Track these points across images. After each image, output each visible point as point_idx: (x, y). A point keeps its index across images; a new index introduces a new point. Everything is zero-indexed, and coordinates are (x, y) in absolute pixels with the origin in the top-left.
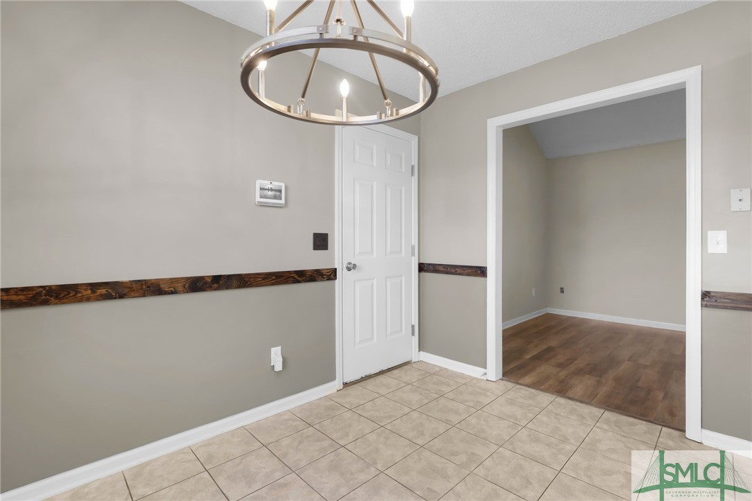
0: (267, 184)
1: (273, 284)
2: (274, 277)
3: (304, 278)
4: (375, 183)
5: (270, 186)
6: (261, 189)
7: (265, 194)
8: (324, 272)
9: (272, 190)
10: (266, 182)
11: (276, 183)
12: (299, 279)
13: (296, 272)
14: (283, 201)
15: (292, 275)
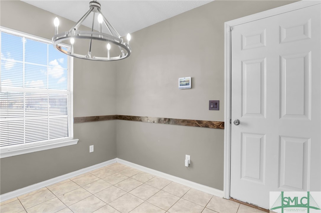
0: (183, 79)
1: (186, 125)
2: (187, 122)
3: (202, 125)
4: (265, 60)
5: (184, 80)
6: (180, 82)
7: (182, 84)
8: (215, 123)
9: (185, 81)
10: (182, 78)
11: (187, 78)
12: (199, 125)
13: (197, 121)
14: (190, 86)
15: (195, 122)
